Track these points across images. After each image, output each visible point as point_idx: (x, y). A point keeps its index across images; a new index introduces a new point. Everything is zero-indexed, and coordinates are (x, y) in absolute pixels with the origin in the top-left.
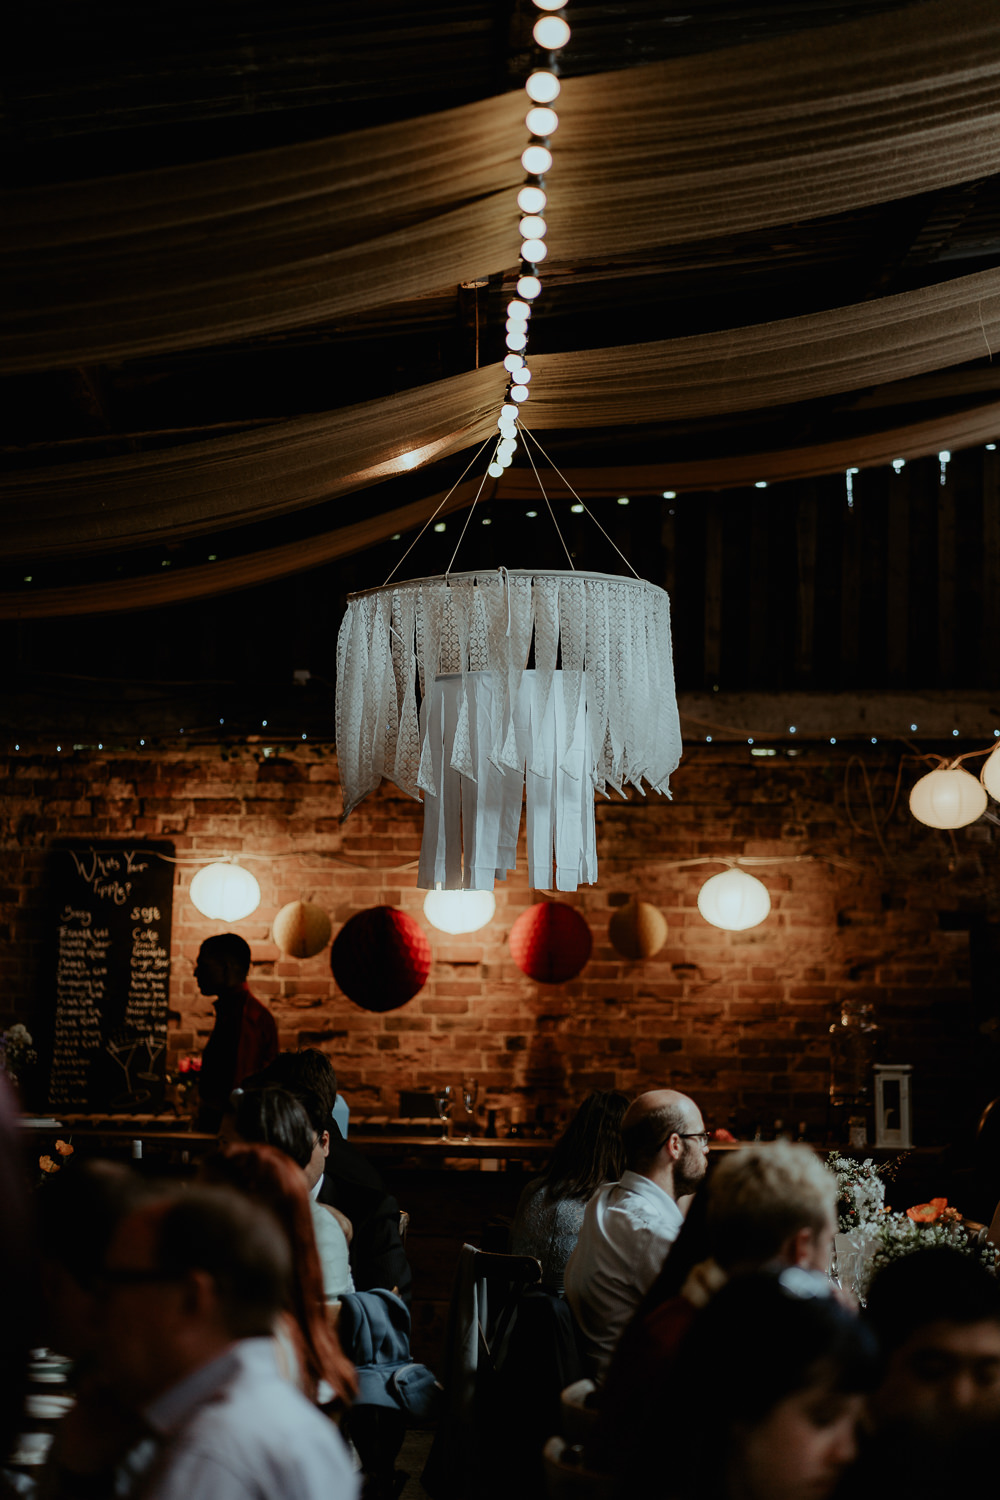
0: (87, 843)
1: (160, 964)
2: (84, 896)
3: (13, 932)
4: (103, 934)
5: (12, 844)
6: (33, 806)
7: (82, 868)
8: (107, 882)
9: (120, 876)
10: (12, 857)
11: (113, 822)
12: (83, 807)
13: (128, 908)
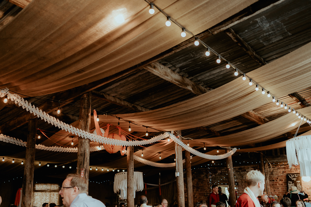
0: (290, 174)
1: (301, 187)
2: (291, 180)
3: (283, 184)
4: (294, 184)
5: (282, 174)
6: (283, 170)
7: (290, 177)
8: (293, 178)
9: (295, 177)
10: (282, 176)
11: (293, 171)
12: (289, 170)
13: (296, 181)
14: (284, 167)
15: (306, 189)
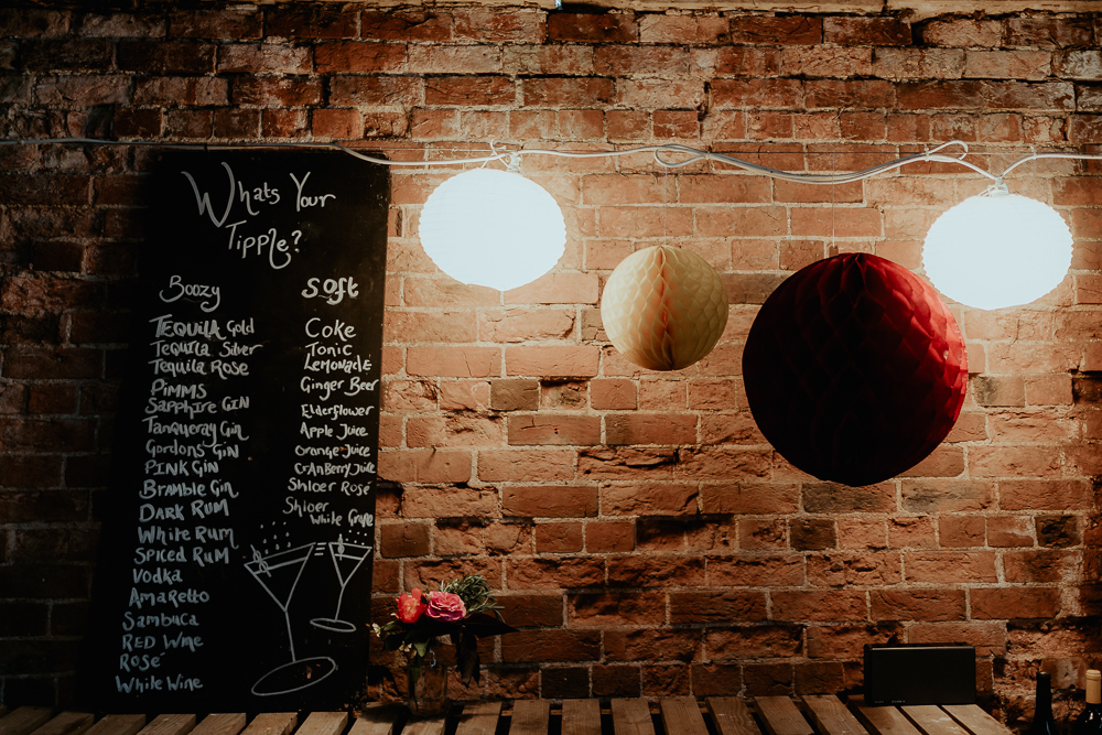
1: (358, 386)
2: (209, 257)
3: (68, 328)
4: (244, 329)
5: (73, 160)
6: (114, 87)
7: (205, 204)
8: (254, 228)
9: (281, 217)
10: (71, 184)
11: (270, 117)
12: (211, 90)
13: (296, 277)
14: (123, 45)
15: (434, 412)
